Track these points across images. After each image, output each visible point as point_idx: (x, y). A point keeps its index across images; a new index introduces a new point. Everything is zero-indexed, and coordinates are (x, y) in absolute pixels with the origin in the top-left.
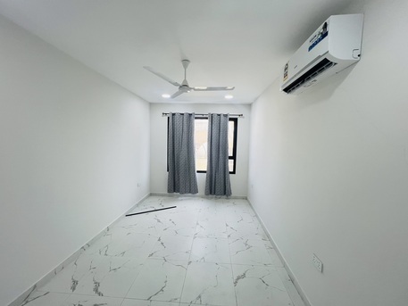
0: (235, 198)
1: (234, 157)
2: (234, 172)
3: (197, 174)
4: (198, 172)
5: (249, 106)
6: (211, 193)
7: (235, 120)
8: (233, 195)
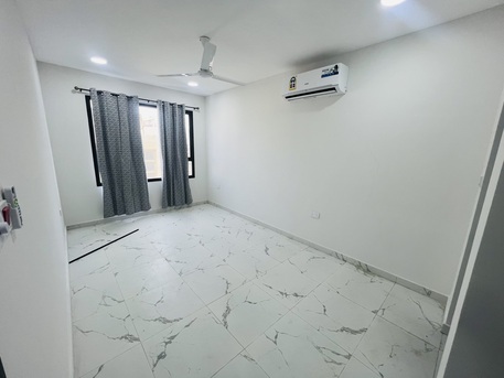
0: (197, 204)
1: (192, 159)
2: (193, 176)
3: (149, 183)
4: (150, 180)
5: (205, 98)
6: (169, 205)
7: (190, 113)
8: (194, 201)
